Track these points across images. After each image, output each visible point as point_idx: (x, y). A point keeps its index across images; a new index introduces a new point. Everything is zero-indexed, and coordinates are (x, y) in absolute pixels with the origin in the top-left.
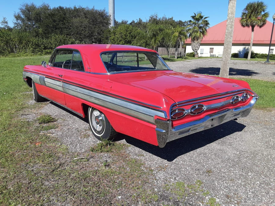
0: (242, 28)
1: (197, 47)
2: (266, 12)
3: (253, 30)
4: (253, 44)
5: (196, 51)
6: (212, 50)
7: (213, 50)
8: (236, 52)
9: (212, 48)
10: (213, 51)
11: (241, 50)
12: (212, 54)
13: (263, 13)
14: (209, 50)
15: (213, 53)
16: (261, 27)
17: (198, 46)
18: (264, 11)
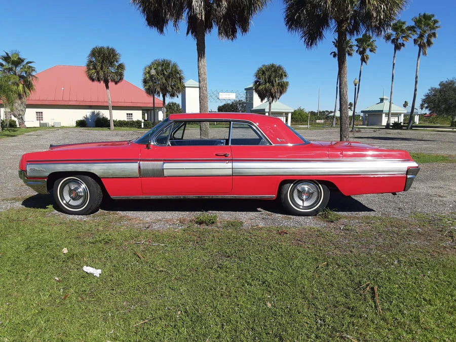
0: (90, 82)
1: (22, 111)
2: (120, 63)
3: (107, 87)
4: (112, 106)
5: (20, 116)
6: (40, 115)
7: (42, 115)
8: (81, 118)
9: (39, 113)
10: (42, 117)
11: (88, 116)
12: (41, 122)
13: (117, 64)
14: (35, 116)
15: (42, 120)
16: (116, 83)
17: (24, 110)
18: (117, 62)
